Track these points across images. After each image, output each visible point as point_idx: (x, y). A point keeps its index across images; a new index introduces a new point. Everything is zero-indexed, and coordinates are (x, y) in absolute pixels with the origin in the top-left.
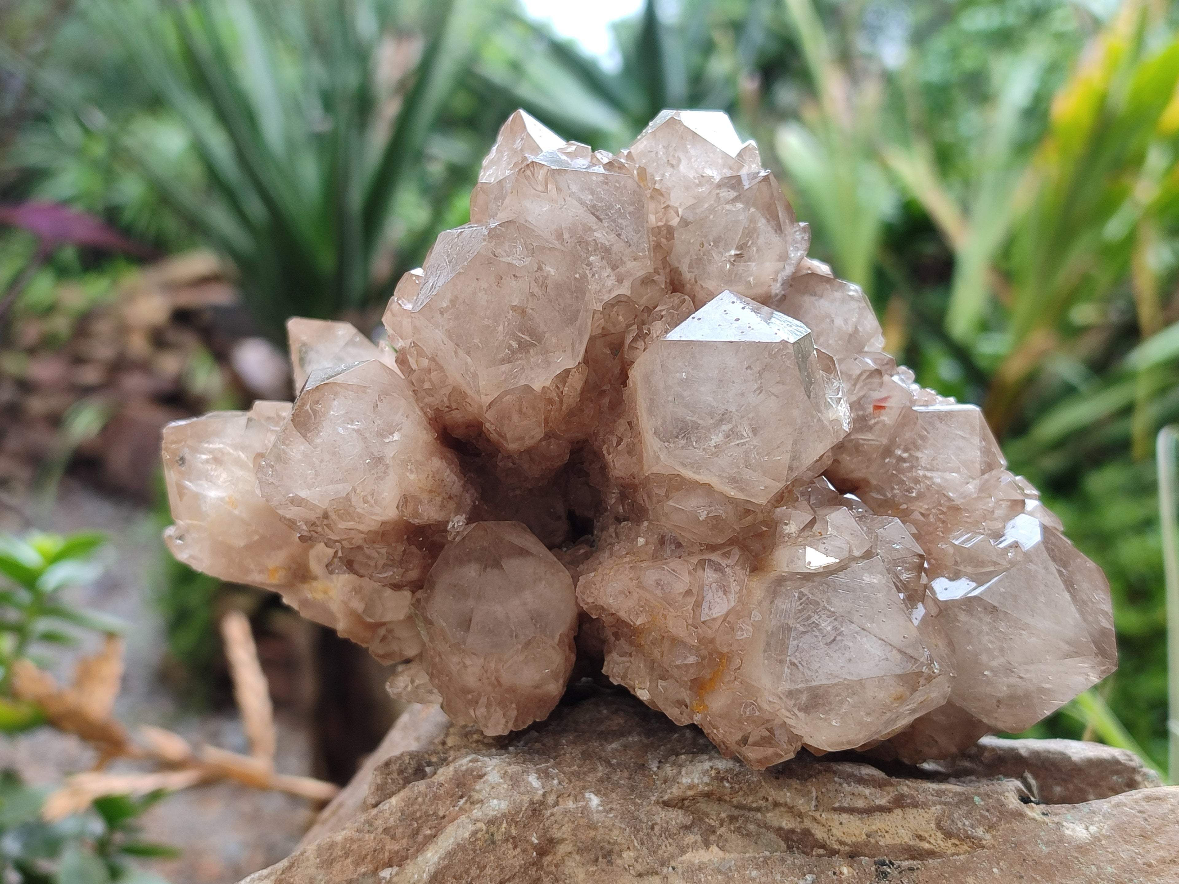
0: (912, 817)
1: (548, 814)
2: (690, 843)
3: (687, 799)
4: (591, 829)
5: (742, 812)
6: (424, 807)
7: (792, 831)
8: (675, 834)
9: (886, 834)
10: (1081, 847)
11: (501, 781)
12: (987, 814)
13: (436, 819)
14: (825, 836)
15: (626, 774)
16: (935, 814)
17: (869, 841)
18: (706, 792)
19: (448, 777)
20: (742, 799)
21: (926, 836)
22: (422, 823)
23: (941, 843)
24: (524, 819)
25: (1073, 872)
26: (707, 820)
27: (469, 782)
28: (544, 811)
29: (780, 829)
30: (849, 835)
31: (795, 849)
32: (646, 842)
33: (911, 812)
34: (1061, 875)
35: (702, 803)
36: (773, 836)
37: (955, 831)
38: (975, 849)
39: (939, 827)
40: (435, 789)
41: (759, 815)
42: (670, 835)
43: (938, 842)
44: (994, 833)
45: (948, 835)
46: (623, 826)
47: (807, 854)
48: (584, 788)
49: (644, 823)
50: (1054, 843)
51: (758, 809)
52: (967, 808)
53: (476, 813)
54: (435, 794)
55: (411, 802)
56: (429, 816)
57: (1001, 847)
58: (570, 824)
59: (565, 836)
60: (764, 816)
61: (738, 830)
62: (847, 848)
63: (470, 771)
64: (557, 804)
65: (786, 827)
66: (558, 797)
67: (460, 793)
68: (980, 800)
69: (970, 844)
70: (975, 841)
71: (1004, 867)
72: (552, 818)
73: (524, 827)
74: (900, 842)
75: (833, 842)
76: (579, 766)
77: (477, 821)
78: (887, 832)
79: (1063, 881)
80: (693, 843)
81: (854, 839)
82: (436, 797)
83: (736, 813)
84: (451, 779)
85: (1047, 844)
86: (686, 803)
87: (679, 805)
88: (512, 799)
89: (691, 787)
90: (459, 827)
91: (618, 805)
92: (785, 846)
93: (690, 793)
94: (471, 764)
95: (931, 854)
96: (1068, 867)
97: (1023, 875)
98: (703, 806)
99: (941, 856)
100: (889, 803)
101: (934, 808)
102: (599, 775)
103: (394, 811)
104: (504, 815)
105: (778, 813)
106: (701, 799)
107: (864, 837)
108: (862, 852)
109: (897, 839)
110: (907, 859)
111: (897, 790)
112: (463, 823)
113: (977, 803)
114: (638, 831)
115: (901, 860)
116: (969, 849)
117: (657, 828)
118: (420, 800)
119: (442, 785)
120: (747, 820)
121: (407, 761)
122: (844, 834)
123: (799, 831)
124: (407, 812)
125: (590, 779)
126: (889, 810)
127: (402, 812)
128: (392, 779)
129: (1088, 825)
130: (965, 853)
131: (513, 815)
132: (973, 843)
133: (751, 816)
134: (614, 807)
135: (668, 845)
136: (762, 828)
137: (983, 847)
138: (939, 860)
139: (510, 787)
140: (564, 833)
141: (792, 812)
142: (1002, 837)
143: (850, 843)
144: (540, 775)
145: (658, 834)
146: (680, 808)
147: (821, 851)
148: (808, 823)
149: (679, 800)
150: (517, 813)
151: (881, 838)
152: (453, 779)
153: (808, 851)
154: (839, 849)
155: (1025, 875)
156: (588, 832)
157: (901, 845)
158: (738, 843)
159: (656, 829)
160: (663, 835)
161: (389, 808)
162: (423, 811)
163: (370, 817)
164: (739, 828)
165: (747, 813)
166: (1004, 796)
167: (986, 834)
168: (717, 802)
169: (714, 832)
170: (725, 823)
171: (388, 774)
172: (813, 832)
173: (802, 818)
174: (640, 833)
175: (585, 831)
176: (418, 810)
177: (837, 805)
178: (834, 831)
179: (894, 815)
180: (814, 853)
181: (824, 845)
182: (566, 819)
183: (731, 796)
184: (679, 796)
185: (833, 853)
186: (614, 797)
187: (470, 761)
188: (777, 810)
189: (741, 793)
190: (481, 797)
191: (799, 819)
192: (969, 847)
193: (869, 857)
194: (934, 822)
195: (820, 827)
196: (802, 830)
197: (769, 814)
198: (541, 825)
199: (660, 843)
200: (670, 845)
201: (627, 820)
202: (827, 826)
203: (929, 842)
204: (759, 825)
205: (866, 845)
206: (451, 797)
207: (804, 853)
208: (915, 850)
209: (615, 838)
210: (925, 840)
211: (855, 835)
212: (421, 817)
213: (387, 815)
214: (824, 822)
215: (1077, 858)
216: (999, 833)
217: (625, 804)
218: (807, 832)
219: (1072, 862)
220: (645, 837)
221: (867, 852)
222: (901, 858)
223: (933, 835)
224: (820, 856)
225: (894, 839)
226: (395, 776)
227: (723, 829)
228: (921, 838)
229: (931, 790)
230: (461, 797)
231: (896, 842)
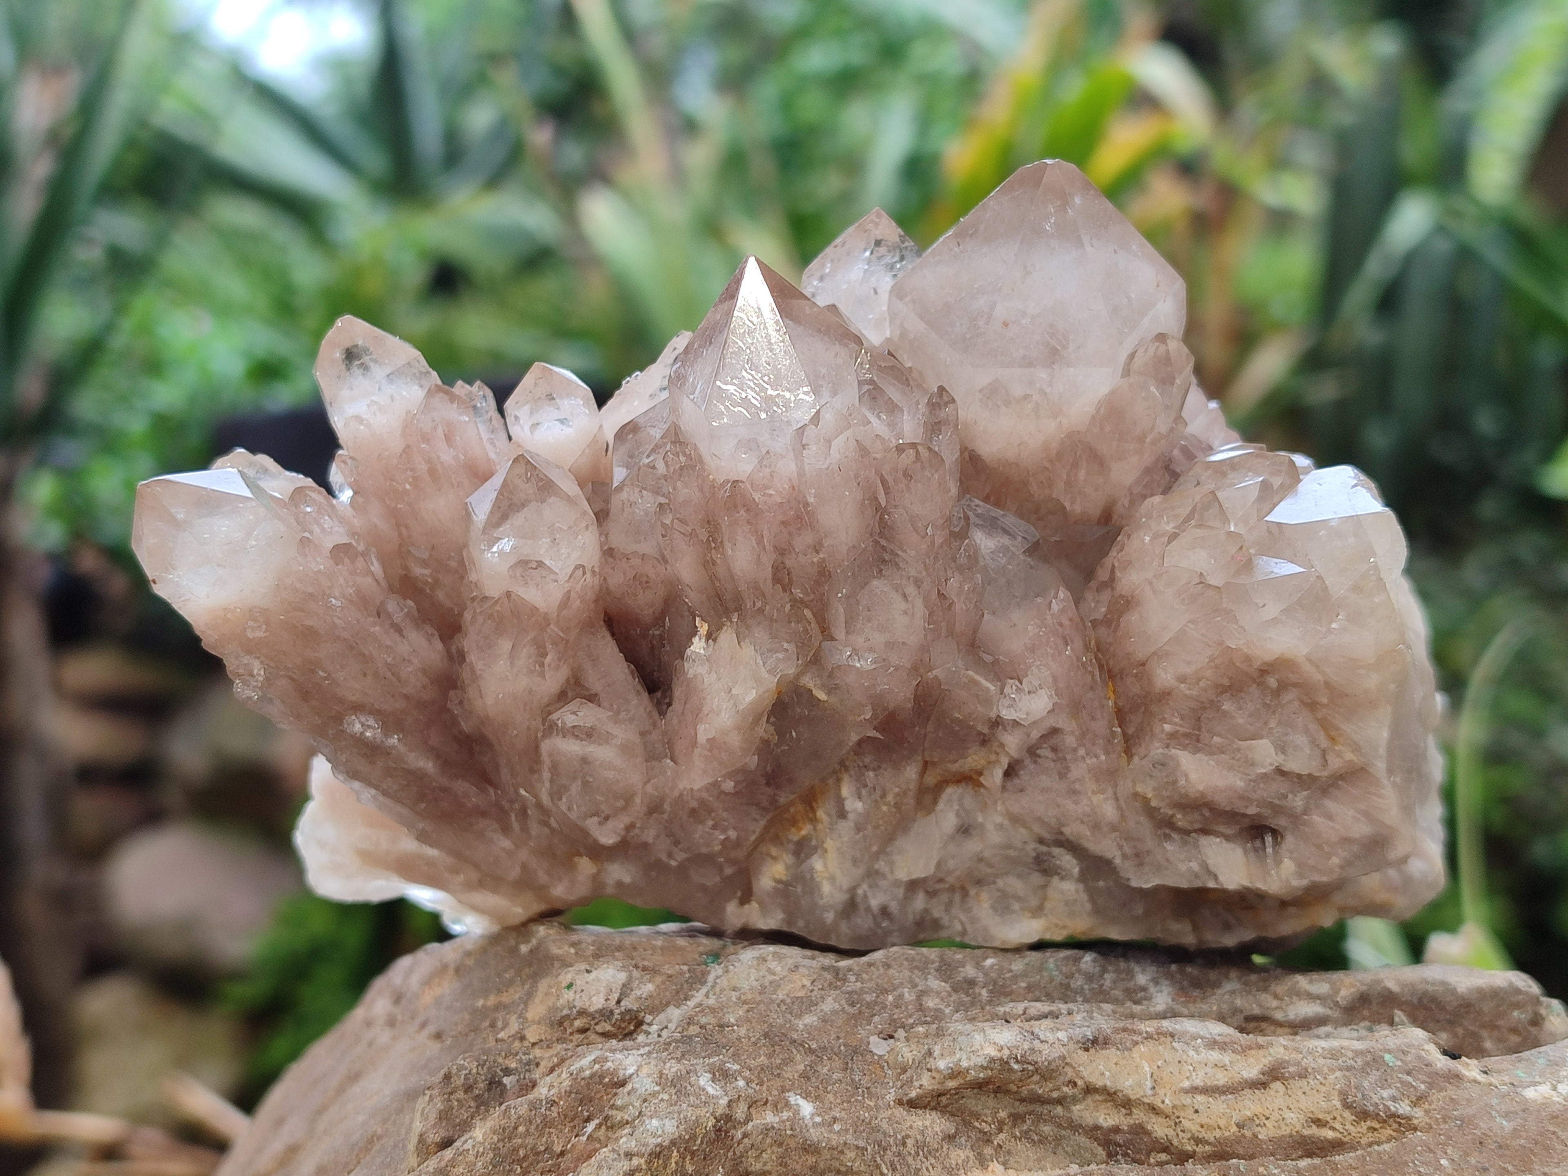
0: (1300, 1093)
1: (739, 1135)
2: (960, 1162)
3: (944, 1095)
4: (808, 1152)
5: (1031, 1107)
6: (530, 1141)
7: (1116, 1130)
8: (937, 1151)
9: (1266, 1122)
10: (1557, 1117)
11: (657, 1088)
12: (1410, 1079)
13: (551, 1158)
14: (1171, 1133)
15: (837, 1063)
16: (1335, 1085)
17: (1243, 1136)
18: (981, 1081)
19: (563, 1091)
20: (1037, 1087)
21: (1328, 1119)
22: (528, 1166)
23: (1352, 1128)
24: (704, 1146)
25: (1556, 1156)
26: (977, 1124)
27: (598, 1096)
28: (733, 1131)
29: (1097, 1128)
30: (1210, 1128)
31: (1119, 1157)
32: (898, 1167)
33: (1298, 1085)
34: (1541, 1160)
35: (969, 1097)
36: (1083, 1140)
37: (1371, 1108)
38: (1404, 1133)
39: (1347, 1106)
40: (543, 1110)
41: (1059, 1110)
42: (930, 1153)
43: (1346, 1128)
44: (1426, 1106)
45: (1363, 1115)
46: (861, 1144)
47: (1140, 1162)
48: (783, 1090)
49: (890, 1136)
50: (1517, 1114)
51: (1059, 1101)
52: (1379, 1073)
53: (626, 1142)
54: (545, 1117)
55: (507, 1134)
56: (538, 1154)
57: (1442, 1127)
58: (775, 1148)
59: (768, 1167)
60: (1069, 1110)
61: (1026, 1134)
62: (1208, 1148)
63: (598, 1078)
64: (748, 1119)
65: (1105, 1125)
66: (749, 1108)
67: (586, 1114)
68: (1393, 1059)
69: (1395, 1126)
70: (1403, 1121)
71: (1456, 1157)
72: (746, 1140)
73: (705, 1158)
74: (1288, 1131)
75: (1185, 1141)
76: (769, 1056)
77: (629, 1155)
78: (1267, 1119)
79: (1546, 1170)
80: (963, 1160)
81: (1218, 1134)
82: (547, 1123)
83: (1022, 1109)
84: (569, 1093)
85: (1506, 1115)
86: (944, 1100)
87: (932, 1104)
88: (682, 1116)
89: (954, 1074)
90: (600, 1167)
91: (843, 1113)
92: (1104, 1153)
93: (951, 1084)
94: (597, 1066)
95: (1337, 1146)
96: (1547, 1148)
97: (1487, 1165)
98: (971, 1103)
99: (1353, 1148)
100: (1264, 1074)
101: (1333, 1077)
102: (801, 1067)
103: (481, 1150)
104: (673, 1143)
105: (1092, 1105)
106: (968, 1092)
107: (1234, 1129)
108: (1234, 1152)
109: (1284, 1128)
110: (1301, 1157)
111: (1270, 1054)
112: (607, 1161)
113: (1391, 1064)
114: (885, 1150)
115: (1292, 1160)
116: (1394, 1134)
117: (910, 1142)
118: (521, 1129)
119: (554, 1103)
120: (1039, 1118)
121: (475, 1071)
122: (1202, 1127)
123: (1126, 1128)
124: (503, 1151)
125: (789, 1075)
126: (1264, 1085)
127: (495, 1149)
128: (458, 1100)
129: (1554, 1083)
130: (1389, 1141)
131: (688, 1141)
132: (1400, 1124)
133: (1045, 1111)
134: (838, 1115)
135: (930, 1168)
136: (1064, 1128)
137: (1415, 1129)
138: (1351, 1154)
139: (674, 1097)
140: (765, 1164)
141: (1113, 1100)
142: (1440, 1111)
143: (1212, 1139)
144: (714, 1075)
145: (913, 1152)
146: (934, 1109)
147: (1163, 1157)
148: (1139, 1115)
149: (932, 1097)
150: (693, 1137)
151: (1259, 1128)
152: (571, 1092)
153: (1143, 1158)
154: (1195, 1152)
155: (1491, 1166)
156: (804, 1158)
157: (1291, 1136)
158: (1028, 1156)
159: (909, 1145)
160: (921, 1153)
161: (474, 1146)
162: (529, 1147)
163: (443, 1164)
164: (1026, 1132)
165: (1038, 1108)
166: (1424, 1050)
167: (1415, 1109)
168: (993, 1095)
169: (989, 1141)
170: (1006, 1127)
171: (451, 1093)
172: (1149, 1128)
173: (1130, 1109)
174: (888, 1152)
175: (800, 1158)
176: (521, 1146)
177: (1186, 1084)
178: (1186, 1124)
179: (1272, 1093)
180: (1152, 1160)
181: (1167, 1147)
182: (769, 1140)
183: (1020, 1084)
184: (933, 1090)
185: (1183, 1157)
186: (832, 1099)
187: (595, 1061)
188: (1089, 1100)
189: (1036, 1078)
190: (626, 1117)
191: (1123, 1111)
192: (1394, 1131)
193: (1246, 1160)
194: (1336, 1098)
195: (1161, 1120)
196: (1131, 1126)
197: (1078, 1107)
198: (730, 1154)
199: (919, 1166)
200: (933, 1168)
201: (864, 1134)
202: (1173, 1117)
203: (1334, 1129)
204: (1059, 1126)
205: (1239, 1142)
206: (572, 1120)
207: (1134, 1161)
208: (1313, 1142)
209: (849, 1164)
210: (1325, 1126)
211: (1219, 1128)
212: (526, 1157)
213: (471, 1158)
214: (1168, 1111)
215: (1554, 1133)
216: (1433, 1106)
217: (853, 1109)
218: (1139, 1130)
219: (1551, 1139)
220: (896, 1159)
221: (1241, 1151)
222: (1294, 1157)
223: (1338, 1118)
224: (1161, 1164)
225: (1279, 1128)
226: (460, 1095)
227: (1002, 1136)
228: (1319, 1123)
229: (1320, 1050)
230: (588, 1120)
231: (1284, 1133)
